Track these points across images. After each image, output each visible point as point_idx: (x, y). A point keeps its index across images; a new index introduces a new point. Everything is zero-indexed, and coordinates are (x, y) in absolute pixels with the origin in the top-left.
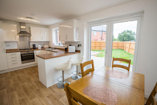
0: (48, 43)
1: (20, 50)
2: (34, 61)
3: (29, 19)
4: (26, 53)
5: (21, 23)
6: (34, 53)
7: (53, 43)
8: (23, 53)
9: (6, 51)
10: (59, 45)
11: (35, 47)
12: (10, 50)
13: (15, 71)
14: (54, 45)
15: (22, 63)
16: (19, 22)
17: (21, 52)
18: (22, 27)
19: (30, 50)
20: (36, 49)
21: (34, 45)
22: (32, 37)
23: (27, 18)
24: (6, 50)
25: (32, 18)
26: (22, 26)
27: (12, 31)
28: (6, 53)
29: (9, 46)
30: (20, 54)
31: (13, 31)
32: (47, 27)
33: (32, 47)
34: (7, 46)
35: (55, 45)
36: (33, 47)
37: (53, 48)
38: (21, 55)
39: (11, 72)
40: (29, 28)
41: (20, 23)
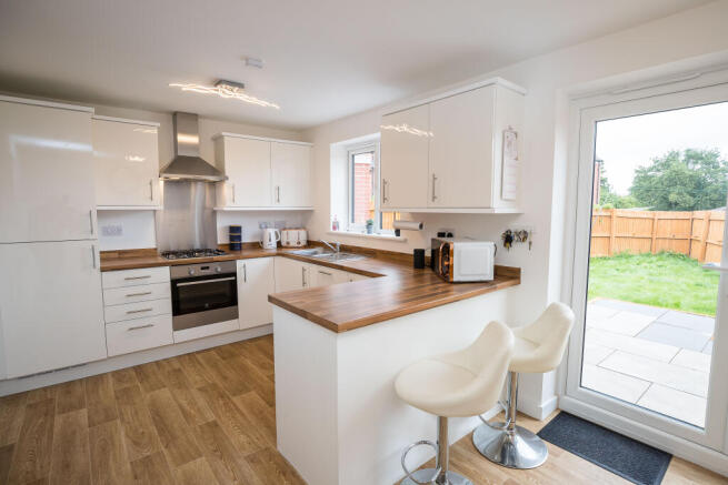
0: (303, 217)
1: (166, 254)
2: (235, 316)
3: (224, 92)
4: (195, 271)
5: (180, 119)
6: (234, 274)
7: (332, 219)
8: (182, 272)
9: (102, 260)
10: (366, 234)
11: (239, 238)
12: (122, 254)
13: (139, 369)
14: (337, 231)
15: (176, 328)
16: (168, 113)
17: (173, 265)
18: (182, 138)
19: (215, 258)
20: (245, 253)
21: (235, 231)
22: (226, 189)
23: (219, 82)
24: (101, 252)
25: (241, 86)
26: (185, 132)
27: (131, 159)
28: (103, 270)
29: (118, 231)
30: (169, 279)
31: (137, 159)
32: (302, 133)
33: (222, 238)
34: (107, 232)
35: (342, 230)
36: (232, 238)
37: (334, 245)
38: (174, 282)
39: (119, 375)
40: (218, 141)
41: (175, 114)
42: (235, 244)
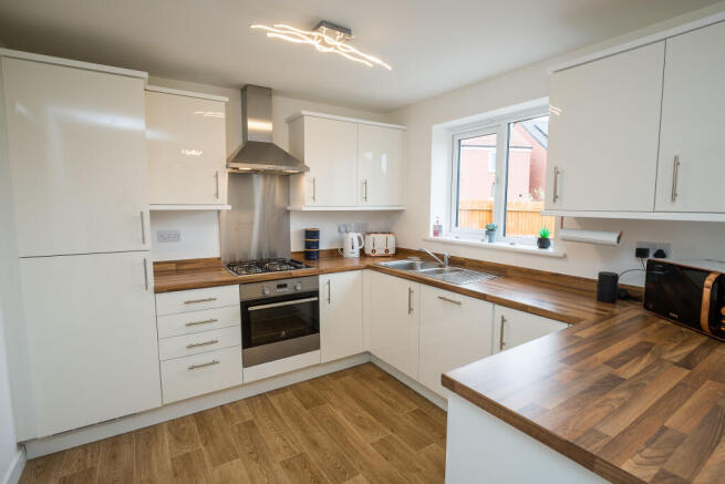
1: (231, 266)
2: (317, 346)
3: (327, 44)
4: (270, 290)
6: (316, 293)
7: (433, 222)
8: (255, 292)
9: (157, 273)
10: (486, 243)
11: (317, 244)
12: (180, 267)
13: (200, 417)
14: (440, 238)
15: (247, 363)
17: (243, 283)
18: (253, 125)
19: (295, 272)
20: (324, 265)
21: (311, 236)
22: (305, 183)
23: (317, 25)
24: (155, 263)
25: (346, 31)
27: (188, 153)
28: (158, 291)
29: (176, 237)
30: (237, 302)
31: (193, 152)
33: (296, 245)
34: (163, 238)
36: (308, 245)
37: (441, 257)
38: (245, 305)
39: (175, 424)
41: (245, 90)
42: (311, 251)
